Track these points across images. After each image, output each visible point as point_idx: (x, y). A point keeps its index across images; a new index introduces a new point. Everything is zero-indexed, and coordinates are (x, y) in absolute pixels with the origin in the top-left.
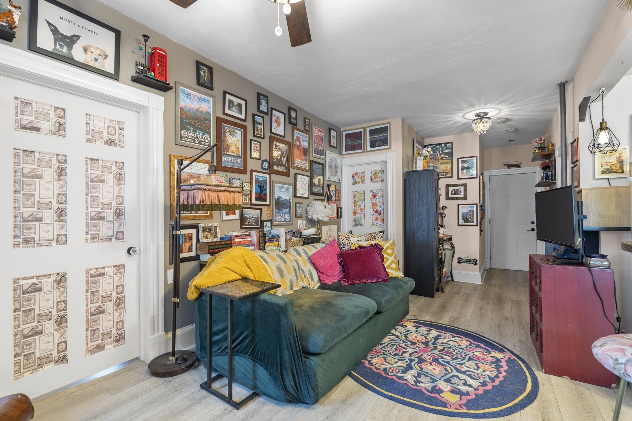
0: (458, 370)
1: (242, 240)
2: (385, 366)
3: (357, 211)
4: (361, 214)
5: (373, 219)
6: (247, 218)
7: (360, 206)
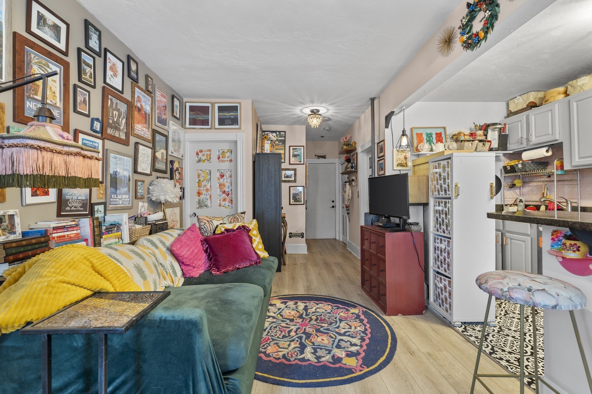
0: (340, 334)
1: (66, 233)
2: (283, 353)
3: (202, 191)
4: (206, 195)
5: (220, 200)
6: (68, 200)
7: (205, 186)
